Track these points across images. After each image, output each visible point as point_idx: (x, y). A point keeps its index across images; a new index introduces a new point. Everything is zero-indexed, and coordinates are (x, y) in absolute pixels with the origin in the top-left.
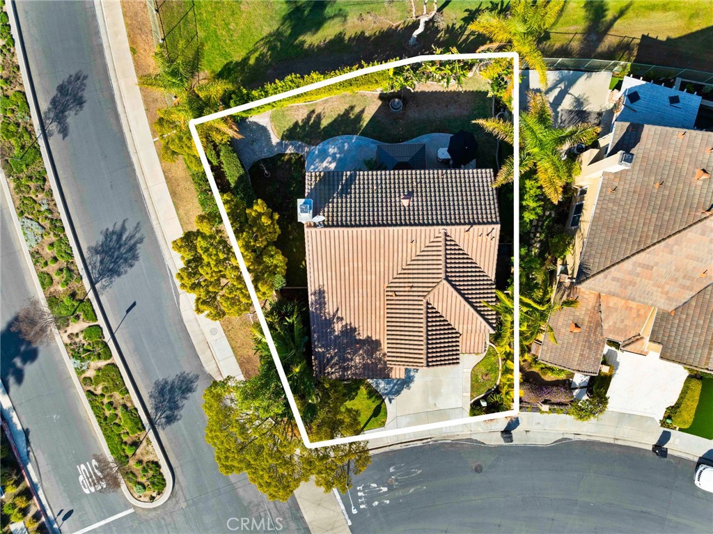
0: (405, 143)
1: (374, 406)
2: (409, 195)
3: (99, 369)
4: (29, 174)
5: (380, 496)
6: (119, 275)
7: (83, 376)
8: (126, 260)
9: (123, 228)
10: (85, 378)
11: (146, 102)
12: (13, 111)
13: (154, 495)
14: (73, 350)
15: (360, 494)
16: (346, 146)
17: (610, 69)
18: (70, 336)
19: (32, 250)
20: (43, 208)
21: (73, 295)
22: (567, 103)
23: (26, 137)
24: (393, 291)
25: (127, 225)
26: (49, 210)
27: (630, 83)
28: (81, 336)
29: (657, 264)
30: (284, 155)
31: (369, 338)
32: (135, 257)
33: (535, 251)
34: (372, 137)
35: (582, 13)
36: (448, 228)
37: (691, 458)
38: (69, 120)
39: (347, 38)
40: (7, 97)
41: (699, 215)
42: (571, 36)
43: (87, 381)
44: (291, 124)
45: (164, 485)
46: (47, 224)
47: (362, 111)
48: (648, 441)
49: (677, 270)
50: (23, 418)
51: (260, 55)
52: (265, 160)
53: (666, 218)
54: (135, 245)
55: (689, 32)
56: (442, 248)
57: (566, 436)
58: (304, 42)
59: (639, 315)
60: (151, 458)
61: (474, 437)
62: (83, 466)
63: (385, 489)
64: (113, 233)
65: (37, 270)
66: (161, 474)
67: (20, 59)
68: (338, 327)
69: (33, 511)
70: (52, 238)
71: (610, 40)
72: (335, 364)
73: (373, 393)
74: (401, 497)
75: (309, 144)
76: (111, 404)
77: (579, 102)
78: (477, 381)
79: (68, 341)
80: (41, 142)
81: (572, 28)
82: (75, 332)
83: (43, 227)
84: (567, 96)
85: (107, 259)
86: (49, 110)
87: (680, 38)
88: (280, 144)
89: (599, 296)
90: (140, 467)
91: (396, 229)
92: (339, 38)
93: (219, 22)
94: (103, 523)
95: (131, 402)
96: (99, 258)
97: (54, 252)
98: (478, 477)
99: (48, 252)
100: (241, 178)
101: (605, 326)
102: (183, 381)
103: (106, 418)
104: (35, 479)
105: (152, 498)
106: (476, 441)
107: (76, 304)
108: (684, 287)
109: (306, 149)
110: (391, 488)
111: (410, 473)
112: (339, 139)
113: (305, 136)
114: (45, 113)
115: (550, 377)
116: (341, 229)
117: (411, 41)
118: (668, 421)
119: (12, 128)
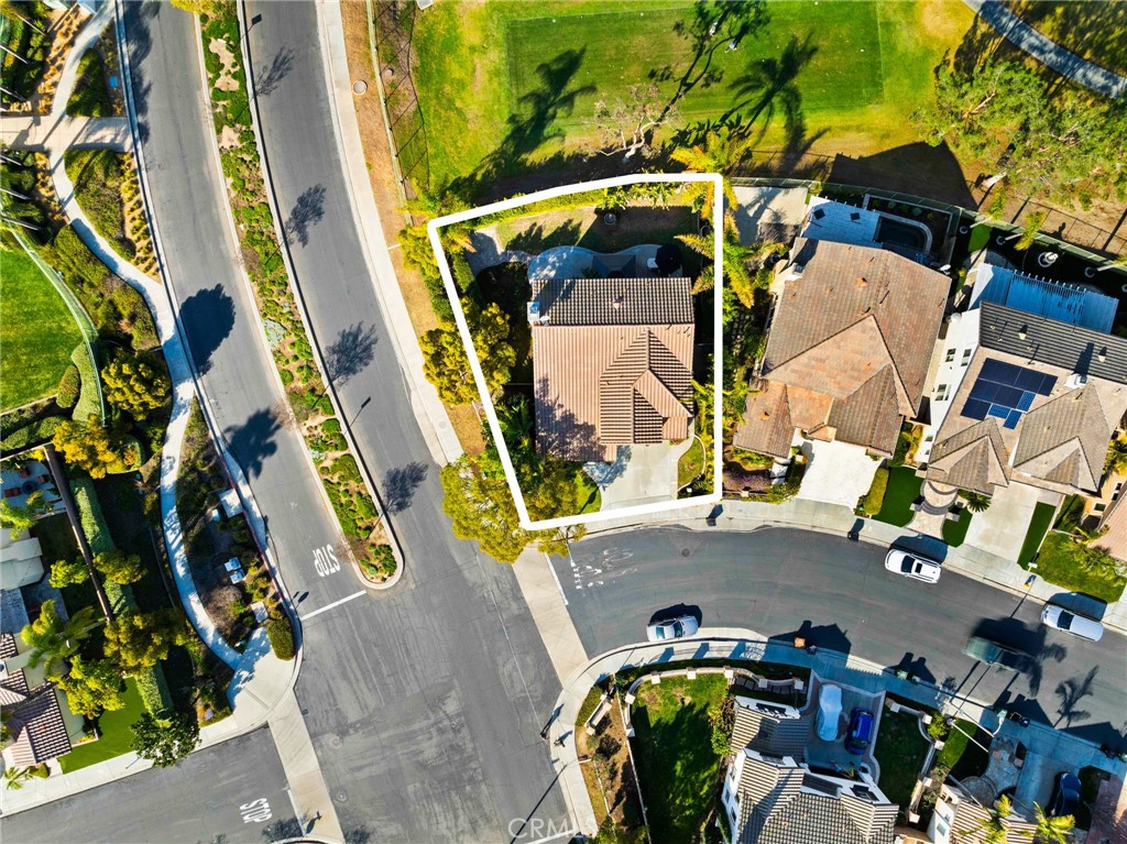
0: (618, 253)
1: (589, 493)
2: (620, 299)
3: (336, 459)
4: (272, 279)
5: (595, 577)
6: (354, 373)
7: (321, 466)
8: (361, 359)
9: (359, 329)
10: (323, 468)
11: (381, 214)
12: (258, 221)
13: (386, 576)
14: (312, 442)
15: (576, 575)
16: (565, 256)
17: (805, 185)
18: (309, 429)
19: (274, 349)
20: (285, 311)
21: (313, 390)
22: (766, 217)
23: (270, 244)
24: (606, 380)
25: (362, 327)
26: (291, 313)
27: (817, 201)
28: (320, 429)
29: (828, 358)
30: (508, 263)
31: (586, 424)
32: (370, 357)
33: (736, 351)
34: (589, 248)
35: (783, 133)
36: (652, 327)
37: (883, 544)
38: (308, 229)
39: (565, 156)
40: (253, 208)
41: (860, 316)
42: (771, 155)
43: (324, 470)
44: (515, 236)
45: (395, 567)
46: (289, 325)
47: (580, 224)
48: (843, 529)
49: (846, 363)
50: (262, 507)
51: (487, 171)
52: (491, 268)
53: (834, 319)
54: (370, 345)
55: (880, 151)
56: (647, 344)
57: (766, 523)
58: (527, 159)
59: (821, 405)
60: (383, 542)
61: (681, 523)
62: (318, 551)
63: (599, 571)
64: (350, 334)
65: (278, 368)
66: (392, 557)
67: (264, 174)
68: (559, 413)
69: (272, 592)
70: (293, 338)
71: (808, 159)
72: (556, 448)
73: (588, 481)
74: (614, 579)
75: (531, 253)
76: (347, 491)
77: (777, 216)
78: (683, 470)
79: (307, 434)
80: (283, 250)
81: (773, 147)
82: (313, 425)
83: (285, 328)
84: (767, 211)
85: (344, 358)
86: (290, 220)
87: (871, 157)
88: (504, 254)
89: (786, 388)
90: (373, 550)
91: (608, 327)
92: (559, 156)
93: (448, 140)
94: (337, 604)
95: (366, 489)
96: (336, 357)
97: (295, 351)
98: (685, 561)
99: (289, 351)
100: (472, 284)
101: (793, 415)
102: (413, 471)
103: (342, 505)
104: (273, 564)
105: (384, 580)
106: (683, 527)
107: (315, 399)
108: (852, 378)
109: (529, 258)
110: (605, 570)
111: (622, 556)
112: (559, 249)
113: (528, 247)
114: (287, 223)
115: (750, 467)
116: (563, 327)
117: (624, 160)
118: (861, 509)
119: (257, 236)
